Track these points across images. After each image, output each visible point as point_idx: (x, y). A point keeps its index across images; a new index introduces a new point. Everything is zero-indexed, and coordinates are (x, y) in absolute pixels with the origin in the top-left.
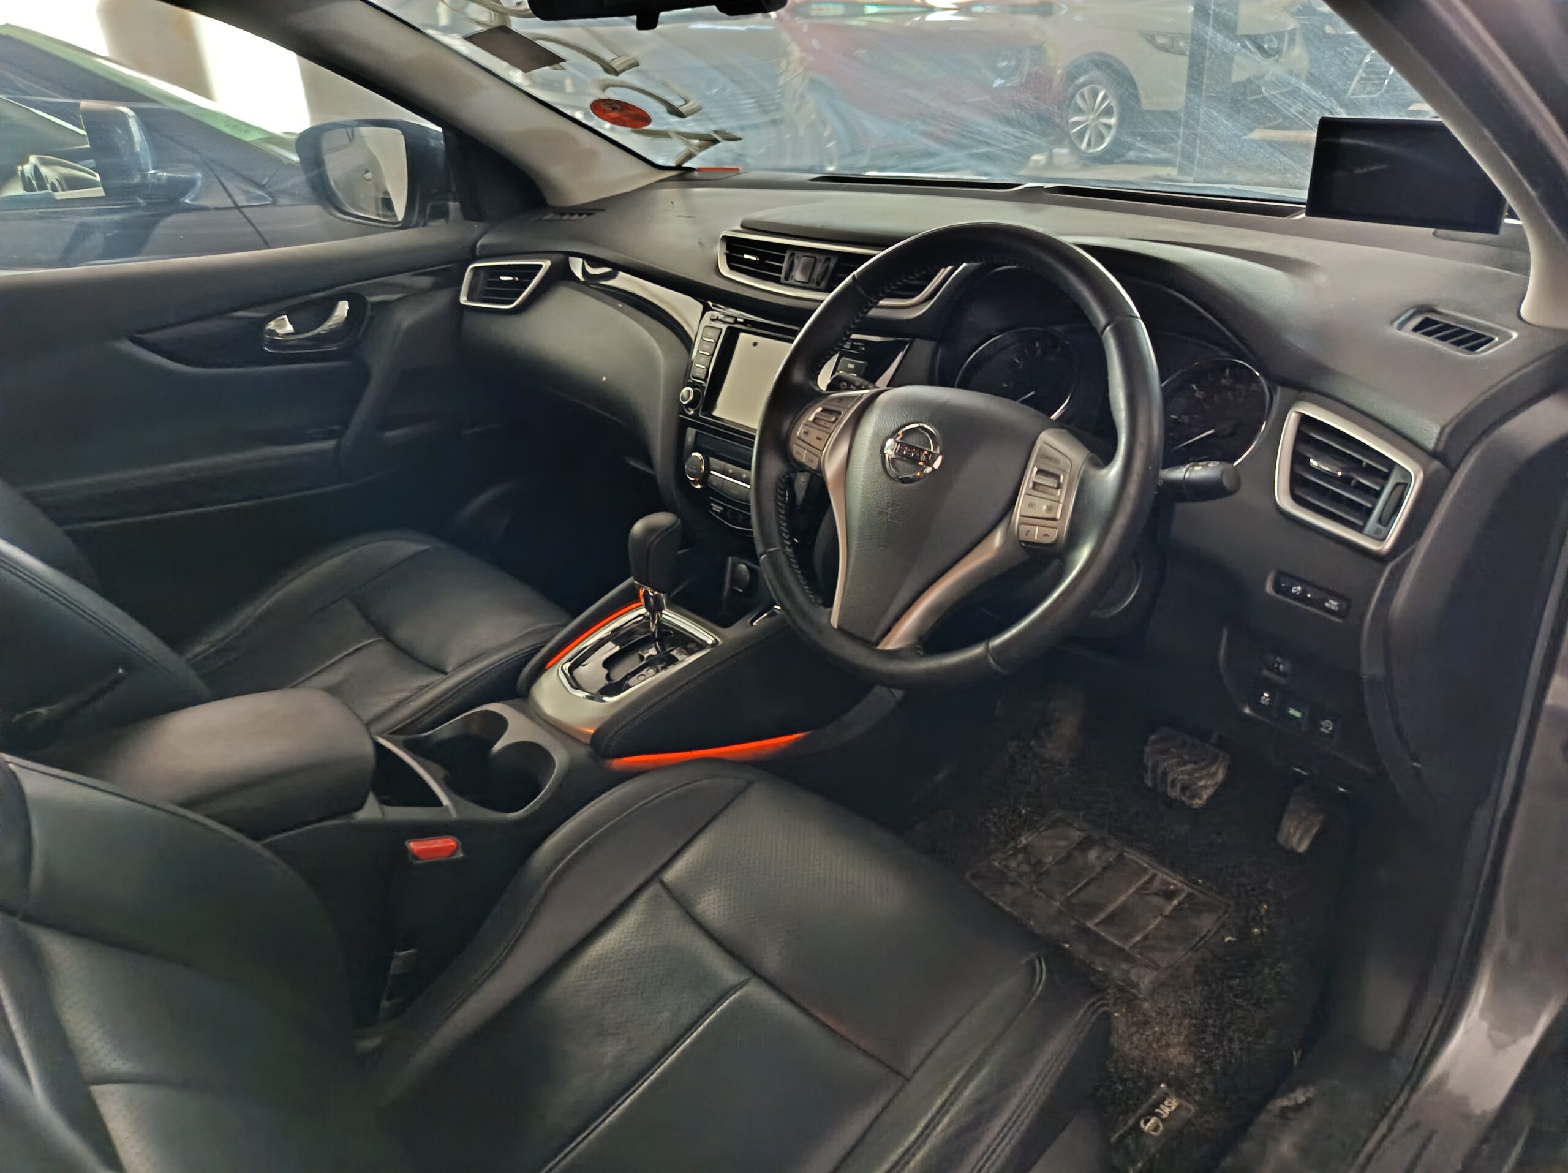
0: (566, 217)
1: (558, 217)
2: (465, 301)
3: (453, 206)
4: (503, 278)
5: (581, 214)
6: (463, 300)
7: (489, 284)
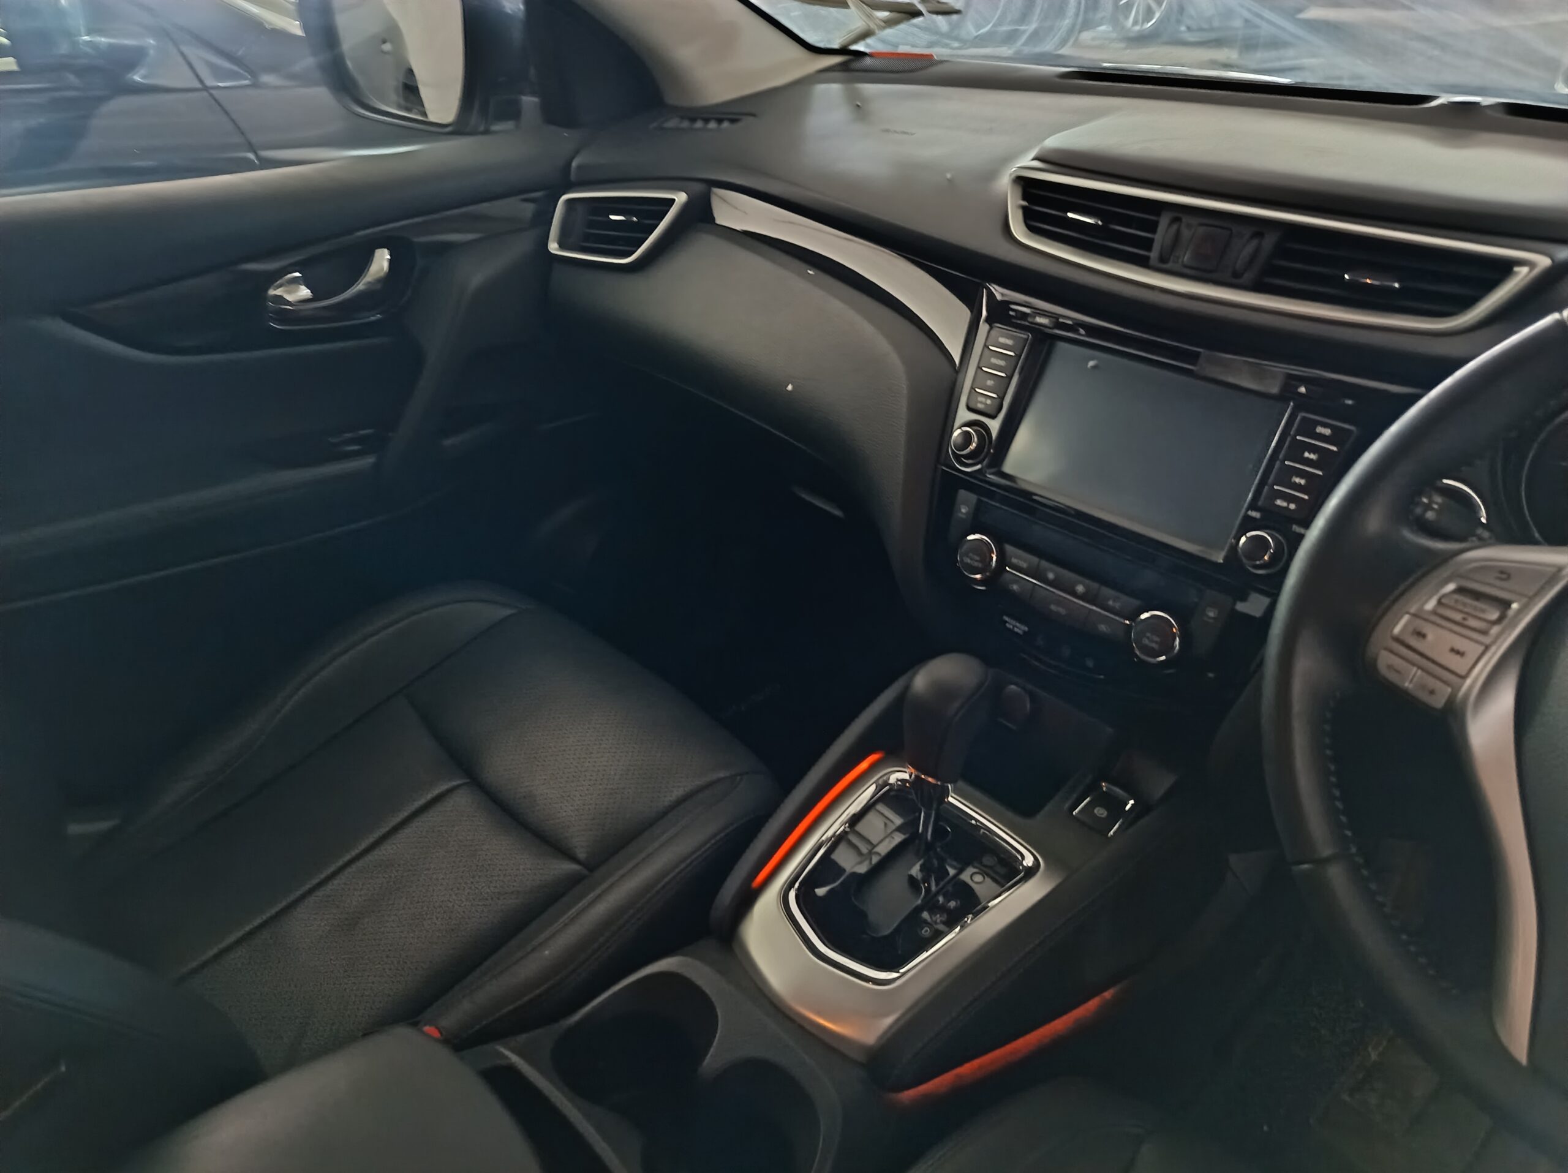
0: (699, 124)
1: (686, 124)
2: (557, 250)
3: (529, 101)
4: (613, 217)
5: (720, 121)
6: (553, 247)
7: (591, 224)
